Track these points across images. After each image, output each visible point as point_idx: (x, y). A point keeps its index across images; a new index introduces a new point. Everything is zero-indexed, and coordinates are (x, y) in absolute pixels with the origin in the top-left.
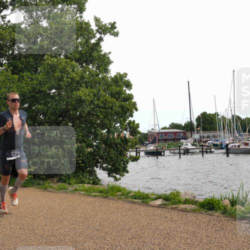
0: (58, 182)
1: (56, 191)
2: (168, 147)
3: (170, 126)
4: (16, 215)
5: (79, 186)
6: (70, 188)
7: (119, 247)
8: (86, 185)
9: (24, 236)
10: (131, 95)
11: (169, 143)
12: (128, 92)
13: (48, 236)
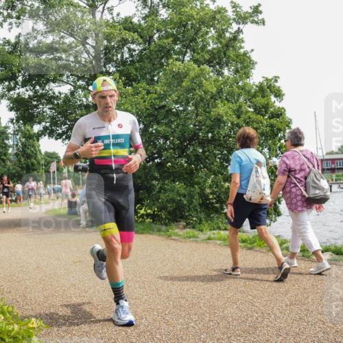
0: (185, 227)
1: (183, 240)
2: (336, 180)
3: (339, 150)
4: (134, 270)
5: (214, 234)
6: (202, 236)
7: (273, 316)
8: (222, 232)
9: (146, 297)
10: (283, 108)
11: (338, 174)
12: (278, 104)
13: (176, 298)
